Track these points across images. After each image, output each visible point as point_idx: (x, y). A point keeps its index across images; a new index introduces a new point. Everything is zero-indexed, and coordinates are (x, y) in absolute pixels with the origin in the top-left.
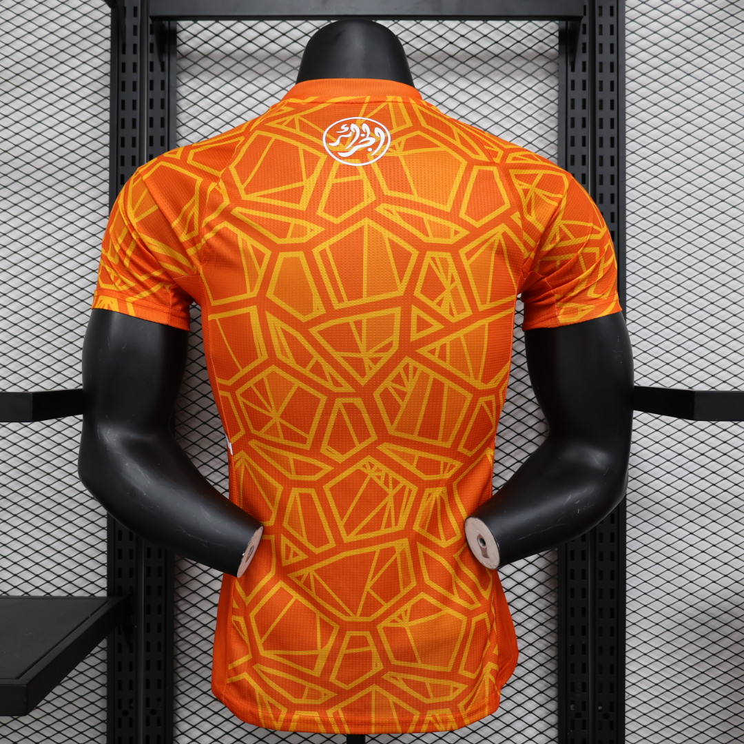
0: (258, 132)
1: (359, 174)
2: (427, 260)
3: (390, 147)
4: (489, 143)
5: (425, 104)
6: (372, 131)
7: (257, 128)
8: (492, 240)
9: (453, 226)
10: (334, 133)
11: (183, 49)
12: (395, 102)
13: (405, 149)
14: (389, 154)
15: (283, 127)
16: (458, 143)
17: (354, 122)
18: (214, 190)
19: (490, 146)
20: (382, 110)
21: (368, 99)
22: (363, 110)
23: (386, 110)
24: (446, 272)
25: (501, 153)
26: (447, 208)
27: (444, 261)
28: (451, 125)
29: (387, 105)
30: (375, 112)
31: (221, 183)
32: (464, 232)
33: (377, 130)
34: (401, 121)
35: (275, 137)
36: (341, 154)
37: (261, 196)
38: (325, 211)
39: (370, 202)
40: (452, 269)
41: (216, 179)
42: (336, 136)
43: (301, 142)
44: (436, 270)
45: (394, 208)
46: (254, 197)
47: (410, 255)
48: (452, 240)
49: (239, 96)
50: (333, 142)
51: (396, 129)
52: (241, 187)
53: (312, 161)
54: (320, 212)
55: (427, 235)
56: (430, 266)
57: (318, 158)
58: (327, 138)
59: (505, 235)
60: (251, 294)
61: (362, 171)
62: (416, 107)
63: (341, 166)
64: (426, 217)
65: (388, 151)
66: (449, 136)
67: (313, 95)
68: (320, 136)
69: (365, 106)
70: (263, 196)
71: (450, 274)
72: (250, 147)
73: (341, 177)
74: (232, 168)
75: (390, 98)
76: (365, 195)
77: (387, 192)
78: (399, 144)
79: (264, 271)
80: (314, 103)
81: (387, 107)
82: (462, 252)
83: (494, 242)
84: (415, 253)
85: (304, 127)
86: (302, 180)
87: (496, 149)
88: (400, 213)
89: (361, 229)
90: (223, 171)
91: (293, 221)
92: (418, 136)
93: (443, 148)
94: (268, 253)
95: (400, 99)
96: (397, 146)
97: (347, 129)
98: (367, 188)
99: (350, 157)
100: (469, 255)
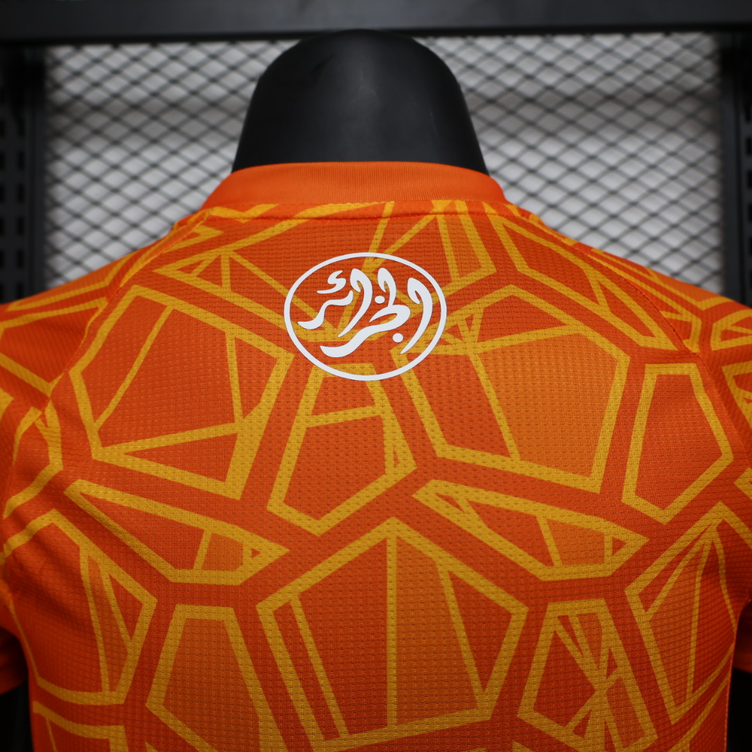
0: (138, 291)
1: (372, 403)
2: (550, 625)
3: (446, 331)
4: (670, 302)
5: (517, 214)
6: (402, 287)
7: (137, 280)
8: (695, 549)
9: (609, 529)
10: (312, 295)
11: (60, 97)
12: (450, 214)
13: (483, 337)
14: (442, 351)
15: (192, 279)
16: (602, 310)
17: (358, 263)
18: (33, 427)
19: (672, 310)
20: (421, 234)
21: (389, 208)
22: (379, 235)
23: (431, 233)
24: (595, 649)
25: (697, 324)
26: (592, 483)
27: (590, 621)
28: (580, 263)
29: (435, 222)
30: (406, 238)
31: (50, 411)
32: (635, 541)
33: (413, 285)
34: (468, 262)
35: (172, 304)
36: (329, 351)
37: (134, 454)
38: (290, 500)
39: (401, 476)
40: (611, 638)
41: (39, 400)
42: (316, 303)
43: (232, 319)
44: (571, 647)
45: (465, 493)
46: (117, 455)
47: (504, 617)
48: (609, 565)
49: (153, 178)
50: (308, 318)
51: (459, 282)
52: (93, 425)
53: (256, 368)
54: (277, 505)
55: (547, 561)
56: (556, 638)
57: (270, 362)
58: (293, 306)
59: (724, 529)
60: (112, 696)
61: (378, 394)
62: (498, 222)
63: (330, 382)
64: (544, 513)
65: (442, 342)
66: (583, 293)
67: (266, 201)
68: (276, 303)
69: (382, 225)
70: (141, 454)
71: (604, 651)
72: (117, 324)
73: (327, 411)
74: (76, 373)
75: (439, 205)
76: (389, 457)
77: (443, 449)
78: (469, 321)
79: (139, 646)
80: (269, 219)
81: (433, 227)
82: (633, 592)
83: (701, 552)
84: (519, 612)
85: (241, 281)
86: (232, 420)
87: (686, 316)
88: (477, 507)
89: (381, 547)
90: (56, 382)
91: (210, 526)
92: (512, 298)
93: (573, 326)
94: (149, 603)
95: (461, 206)
96: (463, 328)
97: (341, 284)
98: (394, 437)
99: (350, 359)
100: (647, 597)
